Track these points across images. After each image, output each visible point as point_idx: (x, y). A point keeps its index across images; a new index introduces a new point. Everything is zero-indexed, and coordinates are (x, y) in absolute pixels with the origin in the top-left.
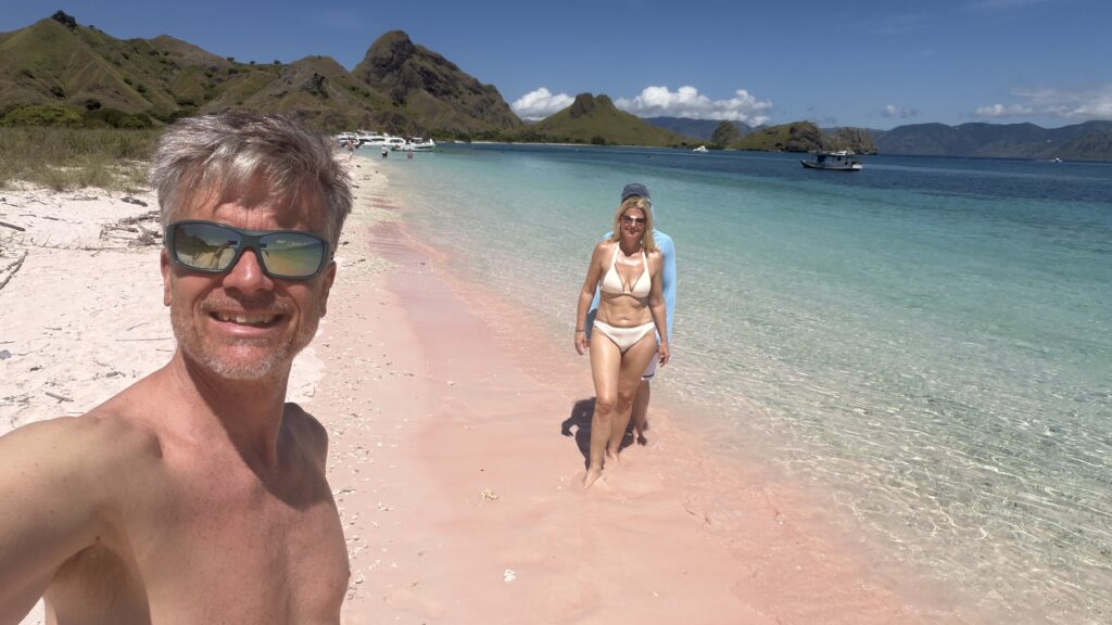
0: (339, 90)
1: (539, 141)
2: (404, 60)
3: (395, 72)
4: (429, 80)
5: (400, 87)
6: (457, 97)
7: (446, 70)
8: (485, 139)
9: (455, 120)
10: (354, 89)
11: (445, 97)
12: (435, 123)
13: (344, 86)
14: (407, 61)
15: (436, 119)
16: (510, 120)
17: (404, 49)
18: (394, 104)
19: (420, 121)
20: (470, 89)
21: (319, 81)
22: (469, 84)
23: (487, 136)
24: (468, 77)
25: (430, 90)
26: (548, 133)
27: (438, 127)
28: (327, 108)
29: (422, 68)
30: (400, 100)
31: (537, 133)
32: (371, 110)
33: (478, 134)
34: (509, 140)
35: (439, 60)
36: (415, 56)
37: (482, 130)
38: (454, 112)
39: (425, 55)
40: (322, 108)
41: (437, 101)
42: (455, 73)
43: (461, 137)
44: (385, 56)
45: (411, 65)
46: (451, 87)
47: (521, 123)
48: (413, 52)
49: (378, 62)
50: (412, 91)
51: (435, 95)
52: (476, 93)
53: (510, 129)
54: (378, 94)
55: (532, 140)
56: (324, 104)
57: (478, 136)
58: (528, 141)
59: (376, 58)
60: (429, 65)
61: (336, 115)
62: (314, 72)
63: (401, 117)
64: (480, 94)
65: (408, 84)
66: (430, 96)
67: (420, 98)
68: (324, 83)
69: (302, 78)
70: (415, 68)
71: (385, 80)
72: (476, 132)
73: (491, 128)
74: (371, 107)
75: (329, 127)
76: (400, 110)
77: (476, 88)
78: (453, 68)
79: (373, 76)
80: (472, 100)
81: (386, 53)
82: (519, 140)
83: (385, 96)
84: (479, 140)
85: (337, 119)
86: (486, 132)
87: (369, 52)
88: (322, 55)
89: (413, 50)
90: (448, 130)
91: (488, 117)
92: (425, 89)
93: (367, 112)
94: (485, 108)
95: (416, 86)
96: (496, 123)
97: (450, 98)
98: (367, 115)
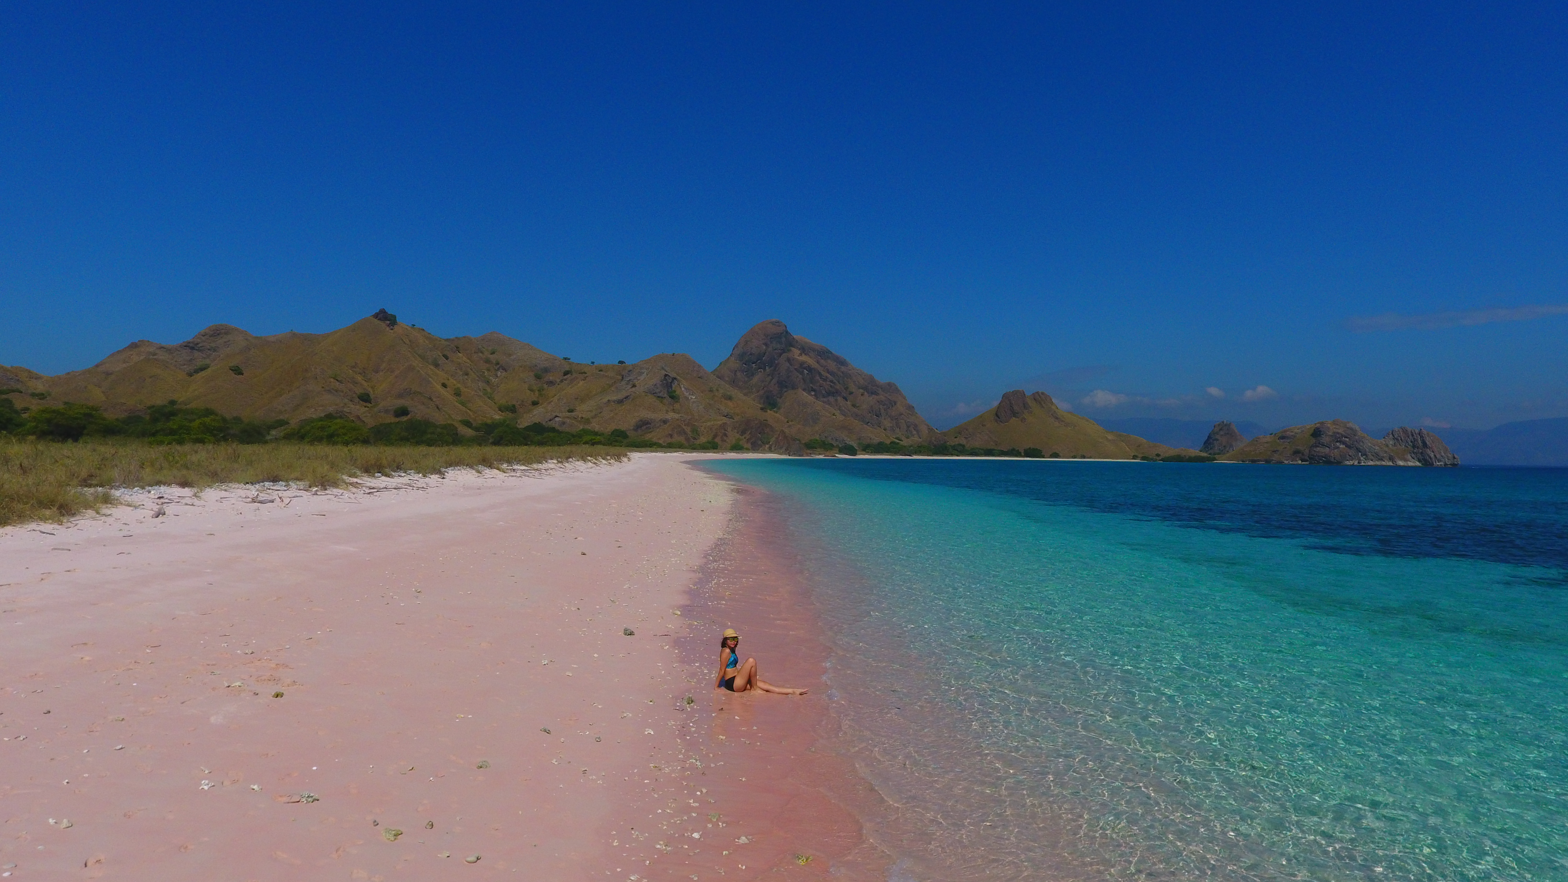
0: (692, 394)
2: (779, 355)
3: (768, 369)
4: (810, 378)
5: (773, 388)
6: (845, 399)
7: (832, 365)
9: (840, 427)
11: (831, 399)
13: (701, 389)
14: (784, 356)
17: (780, 342)
18: (762, 409)
20: (865, 388)
21: (668, 383)
22: (862, 382)
24: (862, 374)
25: (812, 391)
28: (677, 416)
29: (802, 364)
30: (770, 404)
31: (950, 443)
32: (732, 418)
33: (870, 446)
35: (824, 354)
36: (792, 349)
37: (873, 441)
38: (841, 418)
39: (804, 350)
40: (671, 415)
41: (818, 403)
42: (843, 368)
43: (848, 450)
44: (756, 350)
45: (789, 360)
46: (838, 387)
47: (929, 429)
48: (792, 345)
49: (746, 358)
50: (788, 392)
51: (817, 397)
52: (872, 392)
53: (912, 437)
55: (944, 452)
56: (674, 410)
58: (937, 452)
59: (744, 353)
60: (810, 360)
61: (687, 425)
62: (664, 373)
63: (767, 425)
64: (877, 394)
65: (785, 385)
66: (809, 397)
67: (797, 400)
68: (675, 386)
69: (647, 381)
70: (793, 365)
71: (755, 379)
72: (868, 443)
73: (891, 438)
76: (770, 418)
77: (871, 387)
78: (841, 362)
79: (739, 375)
80: (867, 402)
81: (757, 346)
83: (752, 399)
84: (869, 454)
86: (881, 443)
87: (736, 346)
88: (676, 353)
89: (792, 343)
90: (829, 440)
91: (887, 423)
92: (804, 390)
93: (725, 420)
94: (882, 411)
95: (794, 387)
96: (897, 430)
97: (836, 400)
98: (725, 424)
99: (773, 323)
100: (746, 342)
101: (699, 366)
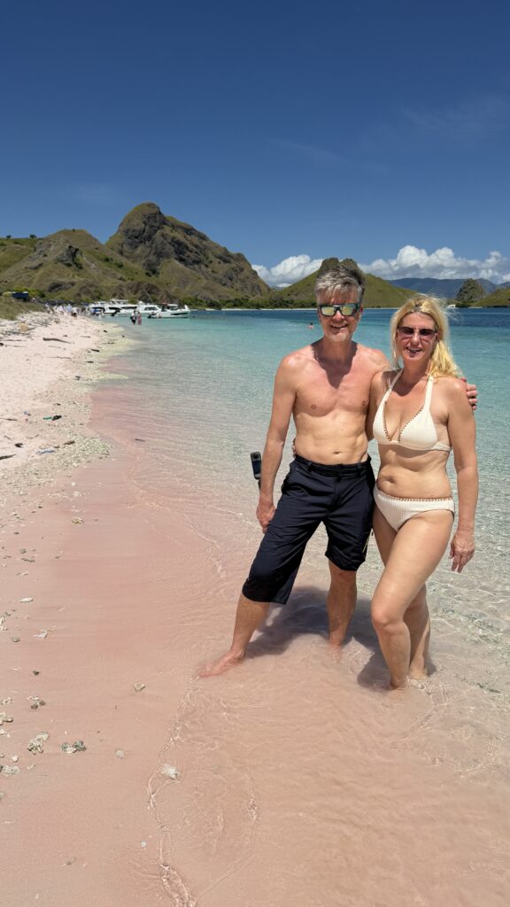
0: (92, 262)
1: (288, 307)
2: (155, 231)
3: (147, 243)
4: (180, 250)
5: (153, 258)
6: (207, 266)
7: (196, 240)
8: (235, 306)
9: (206, 288)
10: (107, 260)
11: (196, 266)
12: (186, 292)
13: (98, 258)
14: (159, 231)
15: (187, 289)
16: (259, 287)
17: (156, 221)
18: (147, 274)
19: (172, 291)
20: (220, 258)
21: (73, 253)
22: (219, 253)
23: (237, 303)
24: (218, 247)
25: (181, 260)
26: (295, 298)
27: (189, 295)
28: (82, 279)
29: (173, 239)
30: (152, 271)
31: (285, 299)
32: (124, 280)
33: (227, 302)
34: (258, 306)
35: (189, 231)
36: (165, 227)
37: (232, 298)
38: (205, 282)
39: (175, 226)
40: (77, 279)
41: (187, 270)
42: (204, 243)
43: (212, 305)
44: (138, 228)
45: (163, 235)
46: (202, 257)
47: (269, 289)
48: (164, 223)
49: (130, 233)
50: (164, 261)
51: (186, 265)
52: (225, 261)
53: (259, 296)
54: (132, 265)
55: (281, 306)
56: (78, 275)
57: (227, 303)
58: (276, 306)
59: (129, 230)
60: (179, 236)
61: (91, 286)
62: (68, 245)
63: (154, 287)
64: (230, 262)
65: (160, 255)
66: (181, 266)
67: (172, 268)
68: (78, 256)
69: (57, 251)
70: (165, 239)
71: (139, 251)
72: (226, 299)
73: (240, 295)
74: (124, 277)
75: (84, 297)
76: (153, 280)
77: (226, 257)
78: (203, 238)
79: (125, 248)
80: (222, 268)
81: (138, 225)
82: (267, 306)
83: (138, 266)
84: (228, 307)
85: (92, 289)
86: (236, 299)
87: (122, 224)
88: (76, 229)
89: (164, 222)
90: (199, 298)
91: (238, 285)
92: (176, 259)
93: (120, 282)
94: (235, 276)
95: (168, 257)
96: (245, 290)
97: (200, 267)
98: (121, 285)
99: (149, 205)
100: (129, 221)
101: (95, 240)
